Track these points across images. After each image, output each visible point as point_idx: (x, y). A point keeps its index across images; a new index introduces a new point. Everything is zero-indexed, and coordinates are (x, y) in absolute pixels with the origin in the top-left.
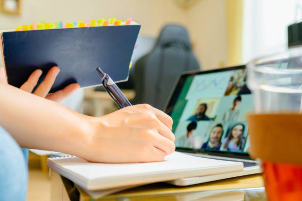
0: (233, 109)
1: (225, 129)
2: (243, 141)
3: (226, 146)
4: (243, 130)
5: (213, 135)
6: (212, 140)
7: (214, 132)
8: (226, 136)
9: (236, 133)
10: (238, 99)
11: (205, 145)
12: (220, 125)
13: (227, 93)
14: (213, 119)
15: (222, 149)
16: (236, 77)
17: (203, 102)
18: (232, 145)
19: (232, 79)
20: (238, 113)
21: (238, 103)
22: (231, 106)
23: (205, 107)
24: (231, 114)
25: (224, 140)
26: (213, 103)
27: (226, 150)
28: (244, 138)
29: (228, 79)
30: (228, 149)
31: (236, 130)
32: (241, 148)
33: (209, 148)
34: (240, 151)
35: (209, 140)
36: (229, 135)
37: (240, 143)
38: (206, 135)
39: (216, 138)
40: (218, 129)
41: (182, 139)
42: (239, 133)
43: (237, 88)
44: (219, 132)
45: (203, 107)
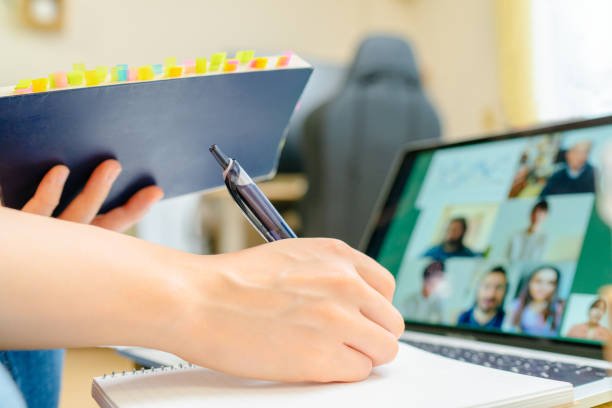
0: (530, 231)
1: (513, 279)
2: (558, 308)
3: (518, 320)
4: (557, 282)
5: (486, 293)
6: (484, 305)
7: (487, 286)
8: (517, 295)
9: (541, 288)
10: (542, 205)
11: (466, 317)
12: (499, 270)
13: (515, 192)
14: (483, 255)
15: (507, 326)
16: (533, 154)
17: (457, 212)
18: (533, 320)
19: (524, 159)
20: (542, 240)
21: (542, 216)
22: (525, 222)
23: (462, 225)
24: (525, 243)
25: (511, 307)
26: (481, 217)
27: (516, 330)
28: (560, 302)
29: (515, 158)
30: (523, 328)
31: (539, 281)
32: (554, 327)
33: (477, 323)
34: (553, 335)
35: (476, 304)
36: (523, 293)
37: (550, 314)
38: (467, 292)
39: (493, 300)
40: (496, 278)
41: (412, 300)
42: (548, 289)
43: (537, 180)
44: (498, 287)
45: (458, 225)
